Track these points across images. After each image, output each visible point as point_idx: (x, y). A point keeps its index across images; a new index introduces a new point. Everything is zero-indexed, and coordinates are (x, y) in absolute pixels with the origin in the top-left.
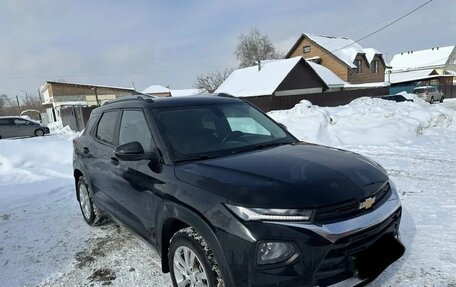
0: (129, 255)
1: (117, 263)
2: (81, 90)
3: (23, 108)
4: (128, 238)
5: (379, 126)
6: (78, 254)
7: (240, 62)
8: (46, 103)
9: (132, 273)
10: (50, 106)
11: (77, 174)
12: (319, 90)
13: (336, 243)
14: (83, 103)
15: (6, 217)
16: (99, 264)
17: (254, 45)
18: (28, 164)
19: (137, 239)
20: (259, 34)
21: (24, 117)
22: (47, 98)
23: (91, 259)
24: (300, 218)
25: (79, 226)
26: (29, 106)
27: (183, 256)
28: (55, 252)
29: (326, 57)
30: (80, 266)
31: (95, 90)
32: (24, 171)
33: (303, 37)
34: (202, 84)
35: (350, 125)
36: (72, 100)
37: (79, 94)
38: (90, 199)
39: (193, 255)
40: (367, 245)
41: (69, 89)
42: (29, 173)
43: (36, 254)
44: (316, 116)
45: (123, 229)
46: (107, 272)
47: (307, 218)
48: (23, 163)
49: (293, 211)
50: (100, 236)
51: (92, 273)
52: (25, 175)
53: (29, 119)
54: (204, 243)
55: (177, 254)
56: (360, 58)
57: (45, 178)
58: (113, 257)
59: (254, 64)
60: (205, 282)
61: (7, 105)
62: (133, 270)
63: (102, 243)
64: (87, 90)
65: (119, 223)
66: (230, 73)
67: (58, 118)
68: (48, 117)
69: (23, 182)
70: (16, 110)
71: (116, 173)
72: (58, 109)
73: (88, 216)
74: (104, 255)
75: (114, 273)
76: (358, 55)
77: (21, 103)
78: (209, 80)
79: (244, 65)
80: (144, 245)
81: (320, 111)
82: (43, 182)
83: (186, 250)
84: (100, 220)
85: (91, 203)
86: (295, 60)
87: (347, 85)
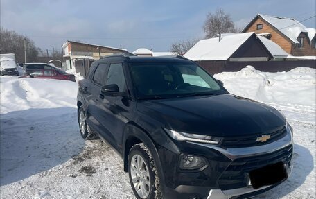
0: (106, 160)
1: (98, 164)
2: (90, 48)
3: (51, 58)
4: (107, 150)
5: (307, 90)
6: (74, 156)
7: (206, 34)
8: (66, 55)
9: (106, 171)
10: (69, 58)
11: (79, 104)
12: (265, 59)
13: (235, 161)
14: (91, 58)
15: (32, 129)
16: (86, 163)
17: (218, 22)
18: (49, 96)
19: (113, 151)
20: (222, 13)
21: (51, 64)
22: (67, 52)
23: (81, 160)
24: (212, 142)
25: (77, 139)
26: (54, 57)
27: (136, 161)
28: (60, 153)
29: (274, 34)
30: (74, 163)
31: (100, 49)
32: (47, 101)
33: (258, 17)
34: (175, 49)
35: (284, 88)
36: (83, 55)
37: (89, 51)
38: (86, 121)
39: (143, 160)
40: (259, 166)
41: (82, 47)
42: (49, 102)
43: (48, 153)
44: (257, 78)
45: (105, 143)
46: (90, 168)
47: (217, 142)
48: (47, 94)
49: (208, 137)
50: (89, 146)
51: (81, 168)
52: (47, 103)
53: (54, 66)
54: (149, 153)
55: (133, 159)
56: (303, 36)
57: (59, 106)
58: (96, 160)
59: (216, 36)
60: (148, 178)
61: (40, 55)
62: (107, 169)
63: (90, 150)
64: (94, 49)
65: (103, 139)
66: (197, 42)
67: (73, 67)
68: (66, 65)
69: (45, 107)
70: (46, 59)
71: (105, 107)
72: (74, 61)
73: (83, 132)
74: (90, 158)
75: (95, 170)
76: (302, 33)
77: (50, 55)
78: (181, 46)
79: (209, 37)
80: (117, 155)
81: (261, 75)
82: (58, 108)
83: (139, 157)
84: (91, 136)
85: (86, 124)
86: (249, 34)
87: (289, 57)
